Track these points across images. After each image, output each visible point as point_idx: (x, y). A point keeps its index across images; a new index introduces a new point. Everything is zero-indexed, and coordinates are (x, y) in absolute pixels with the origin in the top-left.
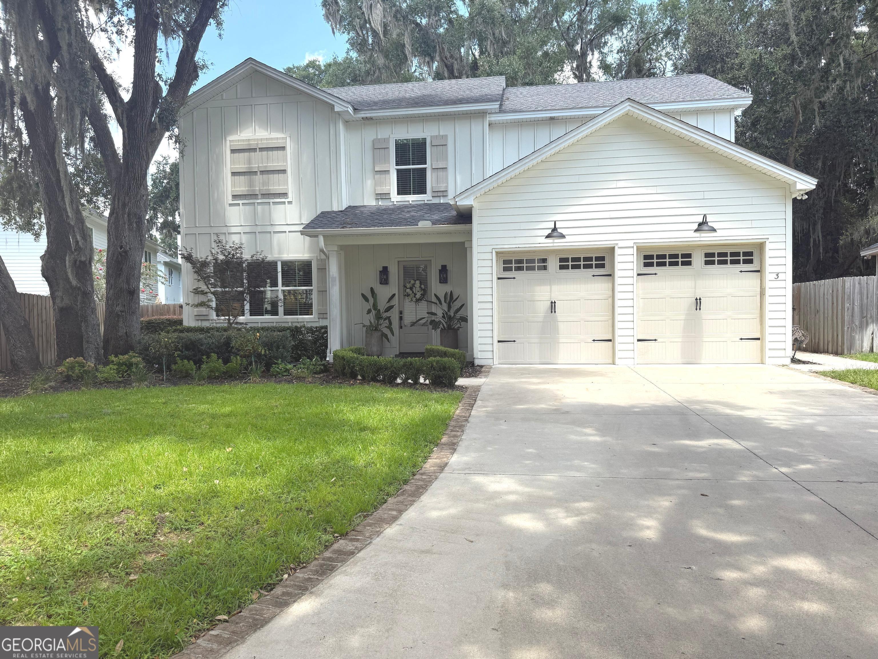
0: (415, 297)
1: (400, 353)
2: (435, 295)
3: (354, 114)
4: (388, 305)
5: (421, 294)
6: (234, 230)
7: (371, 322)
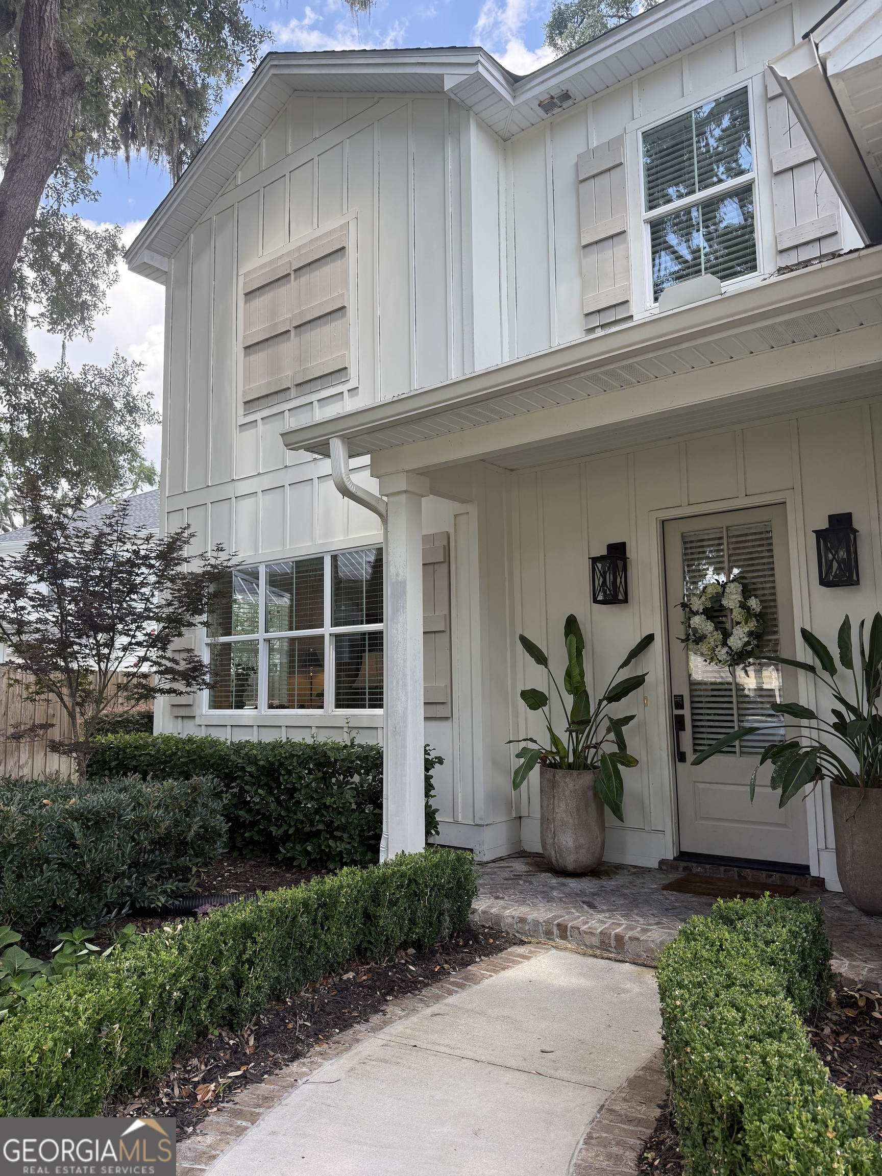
0: (724, 644)
1: (683, 856)
2: (807, 636)
3: (514, 97)
4: (625, 674)
5: (750, 634)
6: (243, 488)
7: (555, 740)
